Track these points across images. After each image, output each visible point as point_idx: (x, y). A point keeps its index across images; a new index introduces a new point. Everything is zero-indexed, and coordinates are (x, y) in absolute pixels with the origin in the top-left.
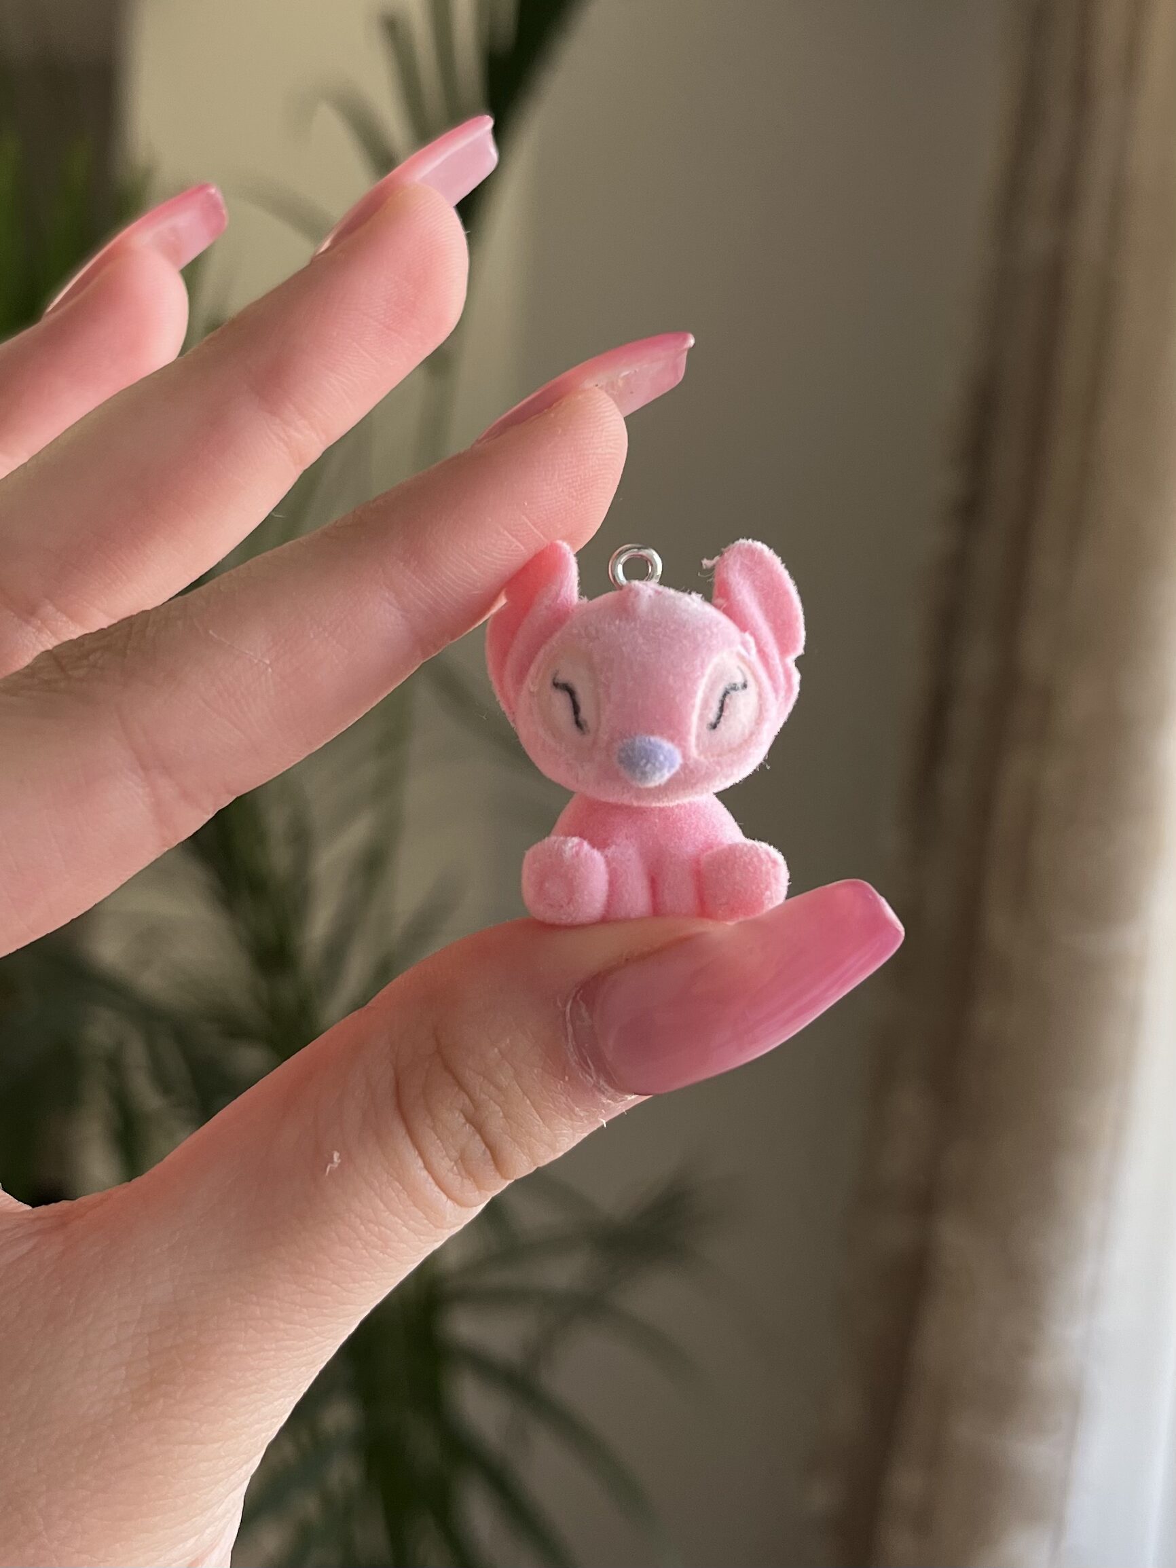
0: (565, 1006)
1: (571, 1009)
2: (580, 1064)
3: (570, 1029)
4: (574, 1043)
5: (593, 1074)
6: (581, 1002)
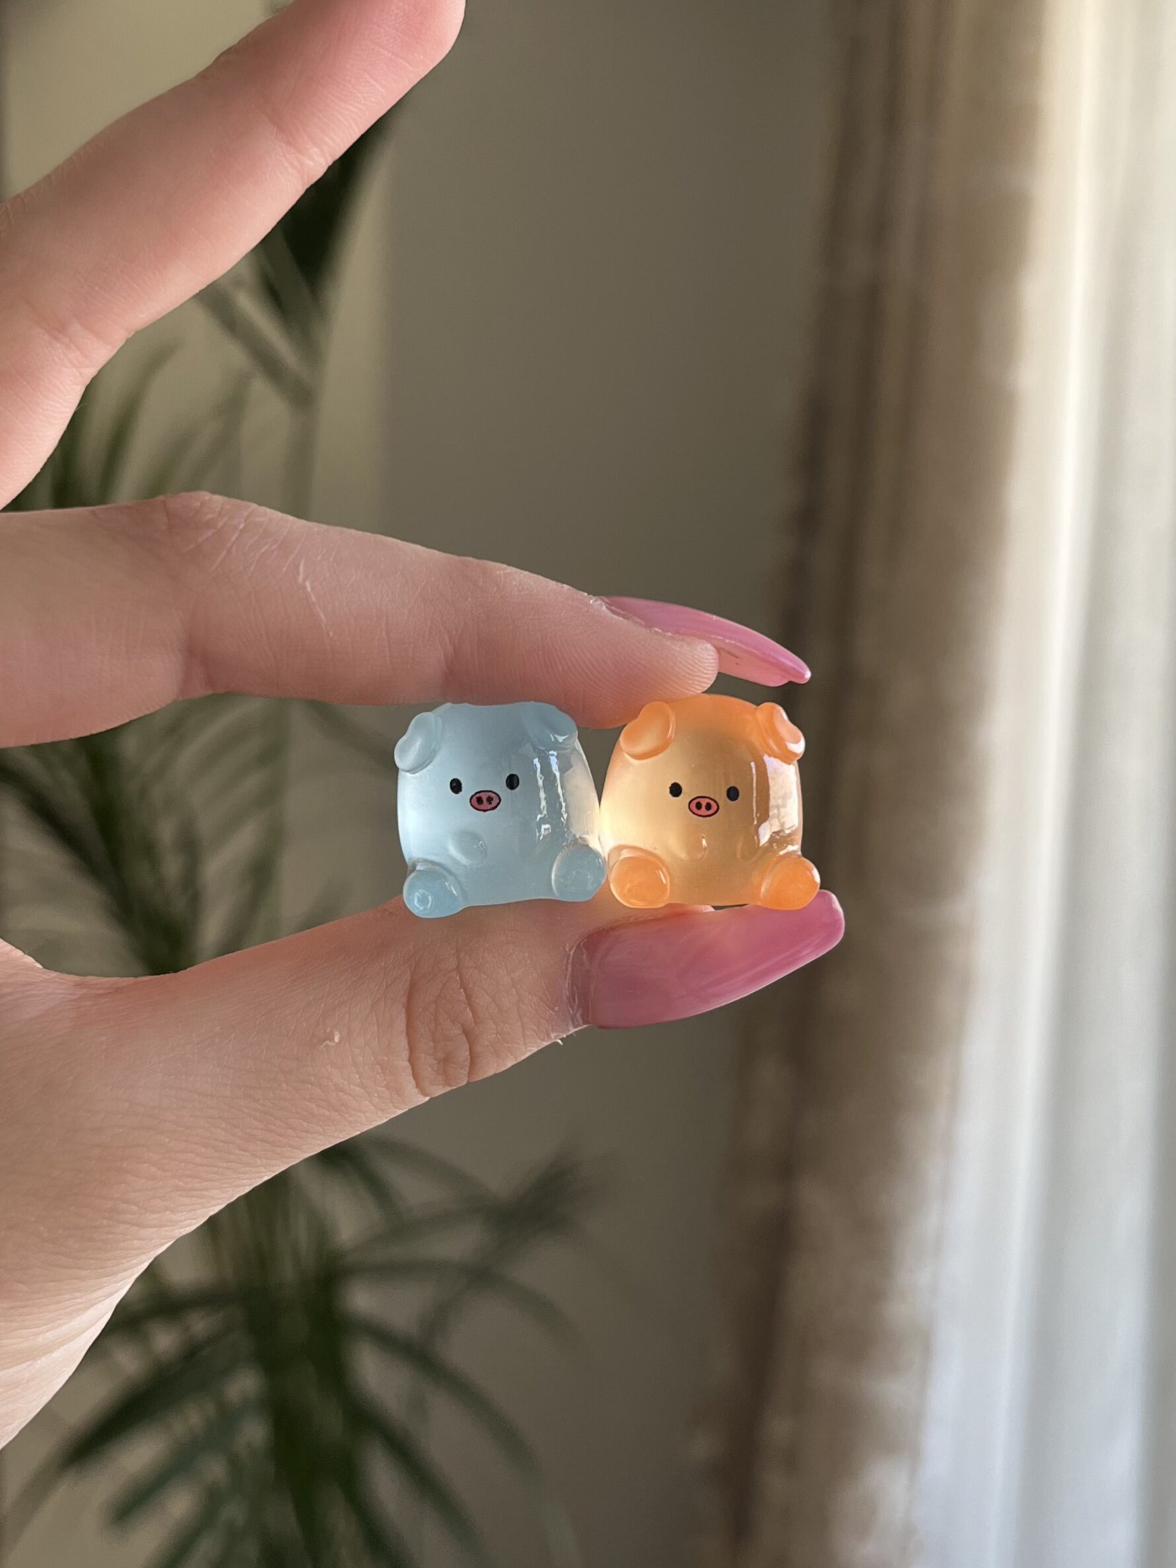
0: (570, 950)
1: (574, 953)
2: (569, 999)
3: (570, 969)
4: (570, 981)
5: (575, 1008)
6: (584, 950)
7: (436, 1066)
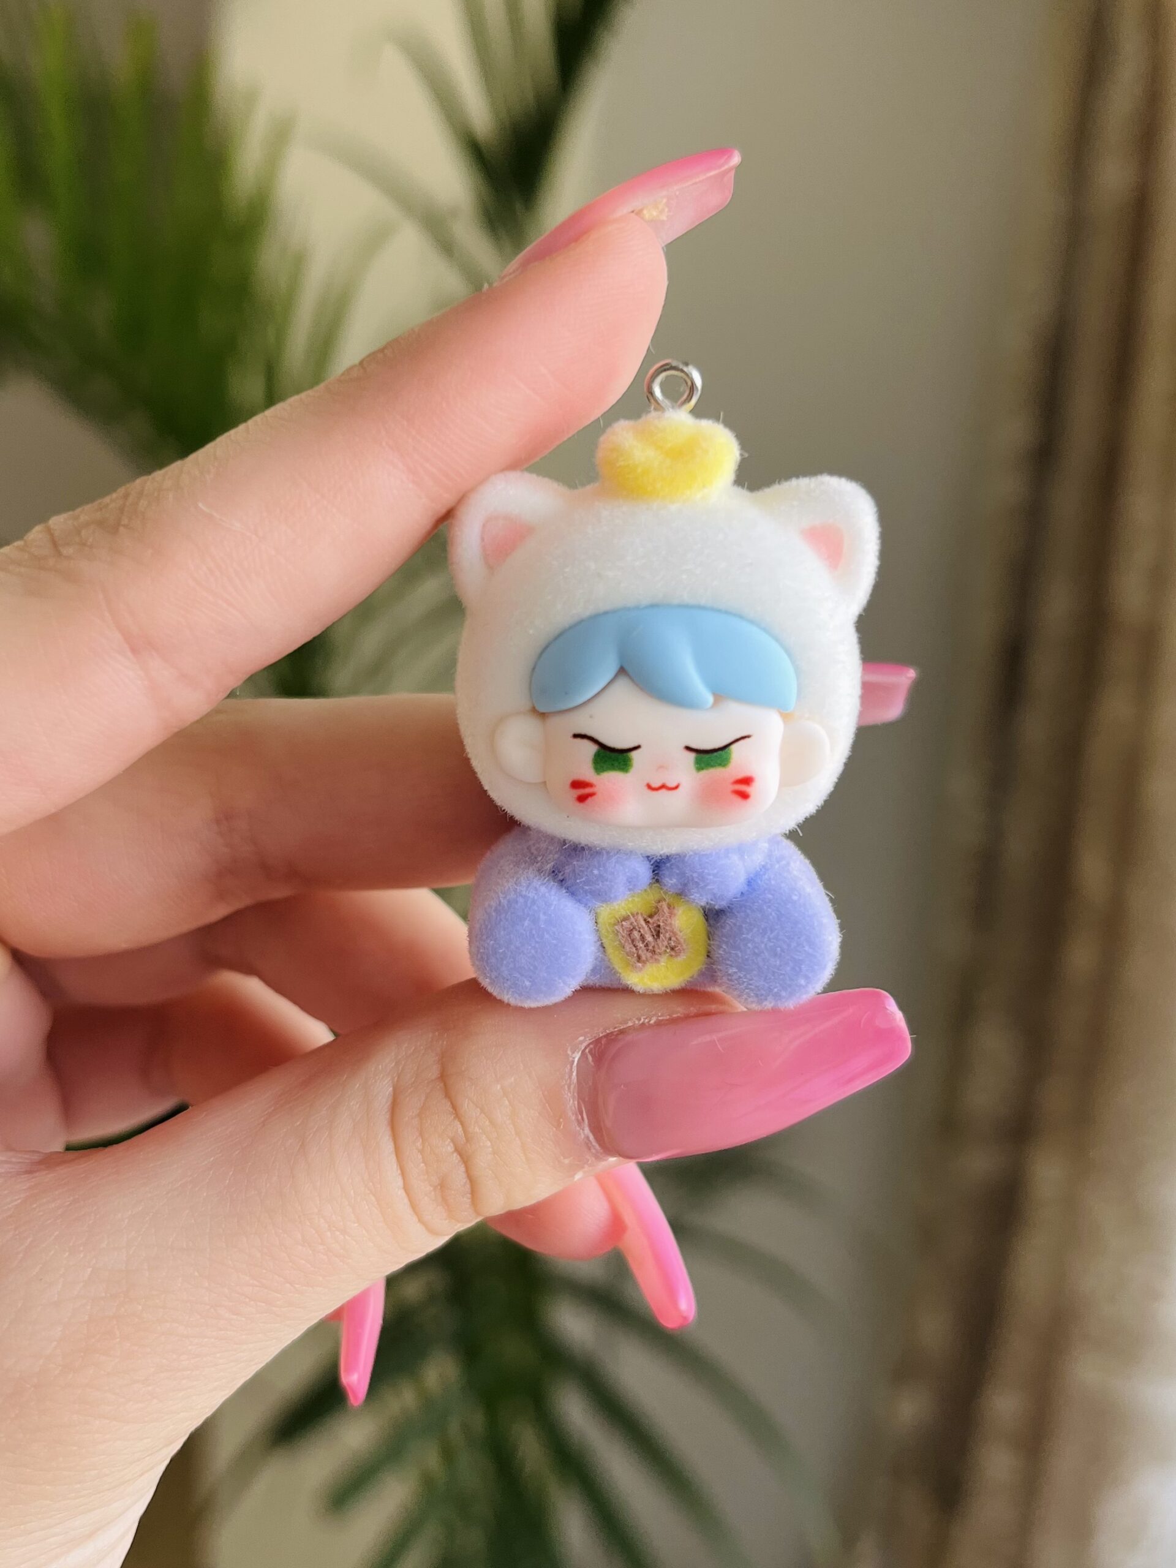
1: (579, 1061)
2: (576, 1117)
3: (575, 1079)
4: (576, 1094)
6: (590, 1058)
7: (433, 1193)
